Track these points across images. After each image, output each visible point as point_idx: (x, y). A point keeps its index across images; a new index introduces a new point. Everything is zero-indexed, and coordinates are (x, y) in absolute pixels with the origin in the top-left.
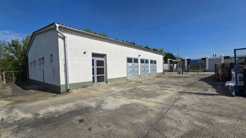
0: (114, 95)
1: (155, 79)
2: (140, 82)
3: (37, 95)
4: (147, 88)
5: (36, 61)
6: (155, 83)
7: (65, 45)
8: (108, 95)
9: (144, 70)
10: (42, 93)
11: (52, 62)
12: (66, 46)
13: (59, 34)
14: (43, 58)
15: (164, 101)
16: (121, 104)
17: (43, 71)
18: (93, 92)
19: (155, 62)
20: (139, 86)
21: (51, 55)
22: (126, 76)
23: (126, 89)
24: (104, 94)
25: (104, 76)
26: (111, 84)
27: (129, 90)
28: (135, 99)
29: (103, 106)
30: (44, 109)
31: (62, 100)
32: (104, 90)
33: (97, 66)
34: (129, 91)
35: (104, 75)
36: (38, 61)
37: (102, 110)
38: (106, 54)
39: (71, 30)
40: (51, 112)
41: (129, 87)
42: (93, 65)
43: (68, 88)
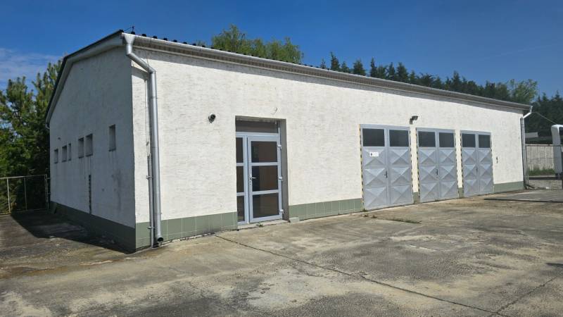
0: (297, 263)
1: (479, 210)
2: (408, 222)
3: (68, 254)
4: (427, 244)
5: (70, 144)
6: (468, 226)
7: (150, 98)
8: (281, 264)
9: (435, 175)
10: (83, 250)
11: (113, 149)
12: (154, 100)
13: (134, 64)
14: (90, 137)
15: (475, 294)
16: (313, 294)
17: (90, 176)
18: (234, 252)
19: (485, 141)
20: (403, 235)
21: (113, 128)
22: (361, 197)
23: (351, 244)
24: (268, 259)
25: (277, 195)
26: (301, 225)
27: (360, 248)
28: (368, 280)
29: (252, 299)
30: (83, 296)
31: (136, 273)
32: (272, 246)
33: (254, 160)
34: (358, 252)
35: (279, 191)
36: (75, 144)
37: (248, 308)
38: (284, 120)
39: (170, 49)
40: (102, 307)
41: (361, 236)
42: (240, 158)
43: (159, 235)
